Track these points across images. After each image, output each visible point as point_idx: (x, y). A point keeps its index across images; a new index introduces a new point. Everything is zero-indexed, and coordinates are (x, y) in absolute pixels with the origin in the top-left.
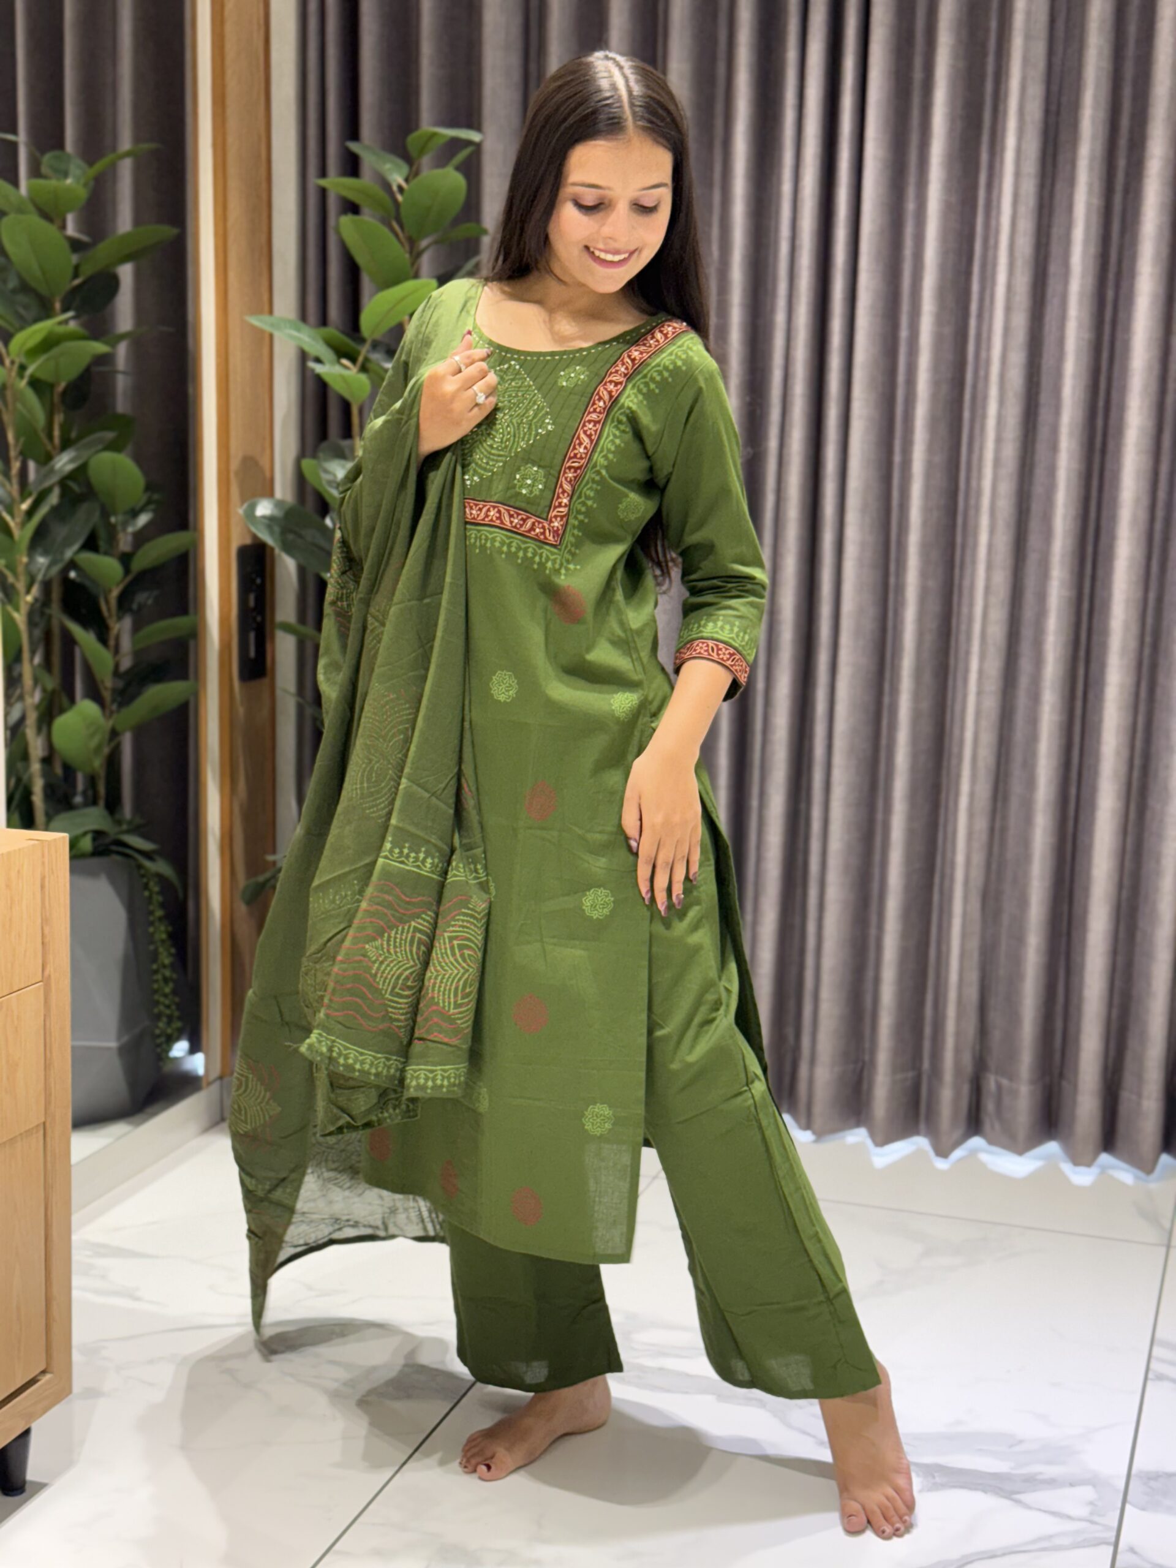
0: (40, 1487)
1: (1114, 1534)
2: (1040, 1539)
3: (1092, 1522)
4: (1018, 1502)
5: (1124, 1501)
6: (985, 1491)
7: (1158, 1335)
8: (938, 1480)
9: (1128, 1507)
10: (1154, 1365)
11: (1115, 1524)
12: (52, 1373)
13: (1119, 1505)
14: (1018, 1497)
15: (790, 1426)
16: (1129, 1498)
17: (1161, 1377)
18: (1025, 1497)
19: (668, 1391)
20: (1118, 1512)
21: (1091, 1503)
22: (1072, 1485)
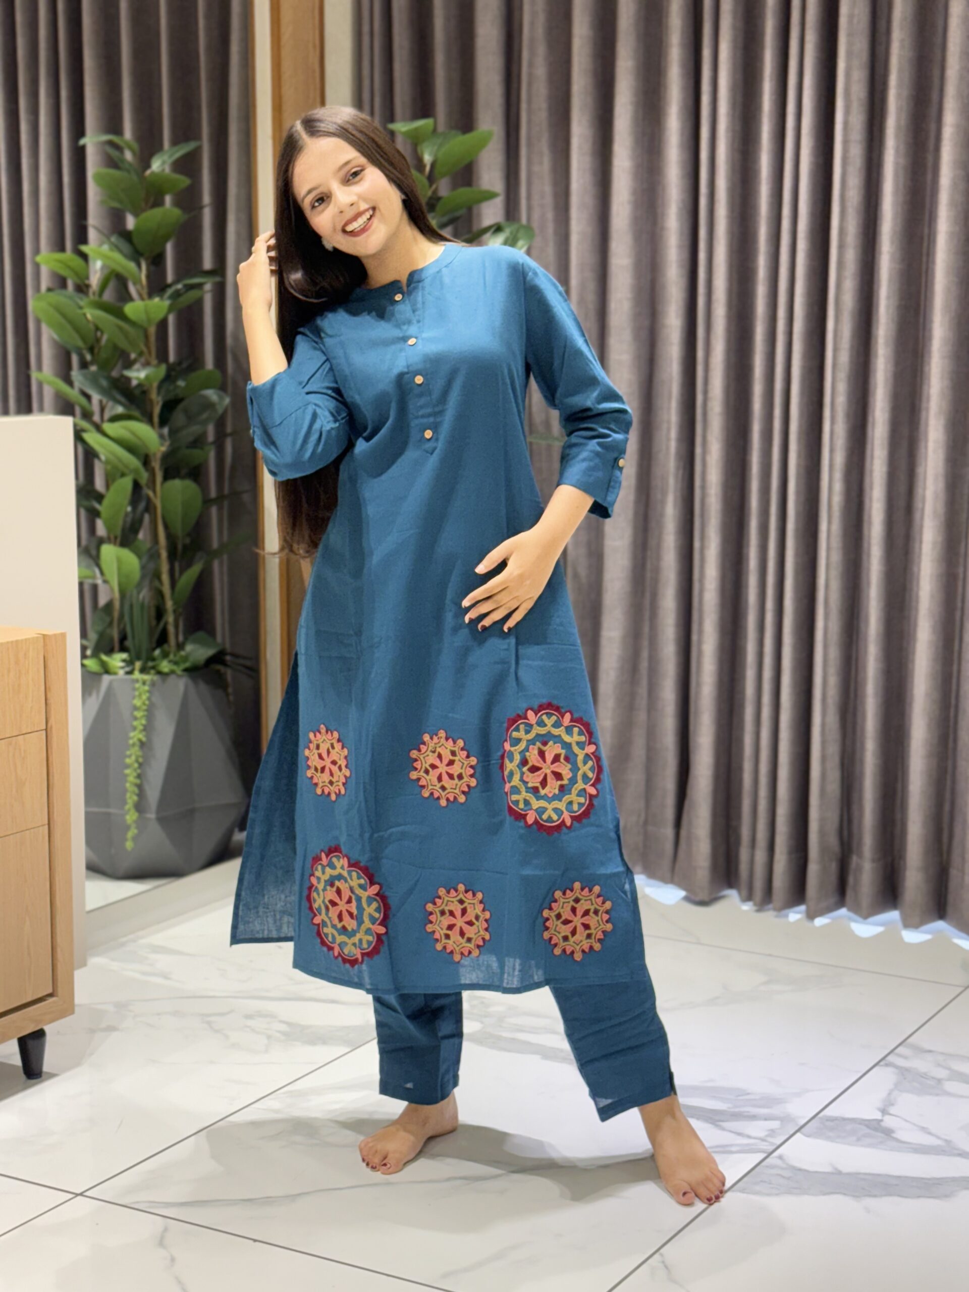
1: (774, 1147)
2: (717, 1147)
3: (763, 1140)
4: (717, 1126)
5: (798, 1131)
7: (910, 1040)
9: (798, 1134)
10: (889, 1060)
11: (779, 1142)
12: (57, 996)
13: (791, 1132)
14: (721, 1123)
16: (803, 1130)
18: (725, 1125)
19: (509, 1051)
20: (787, 1137)
21: (772, 1131)
22: (766, 1119)
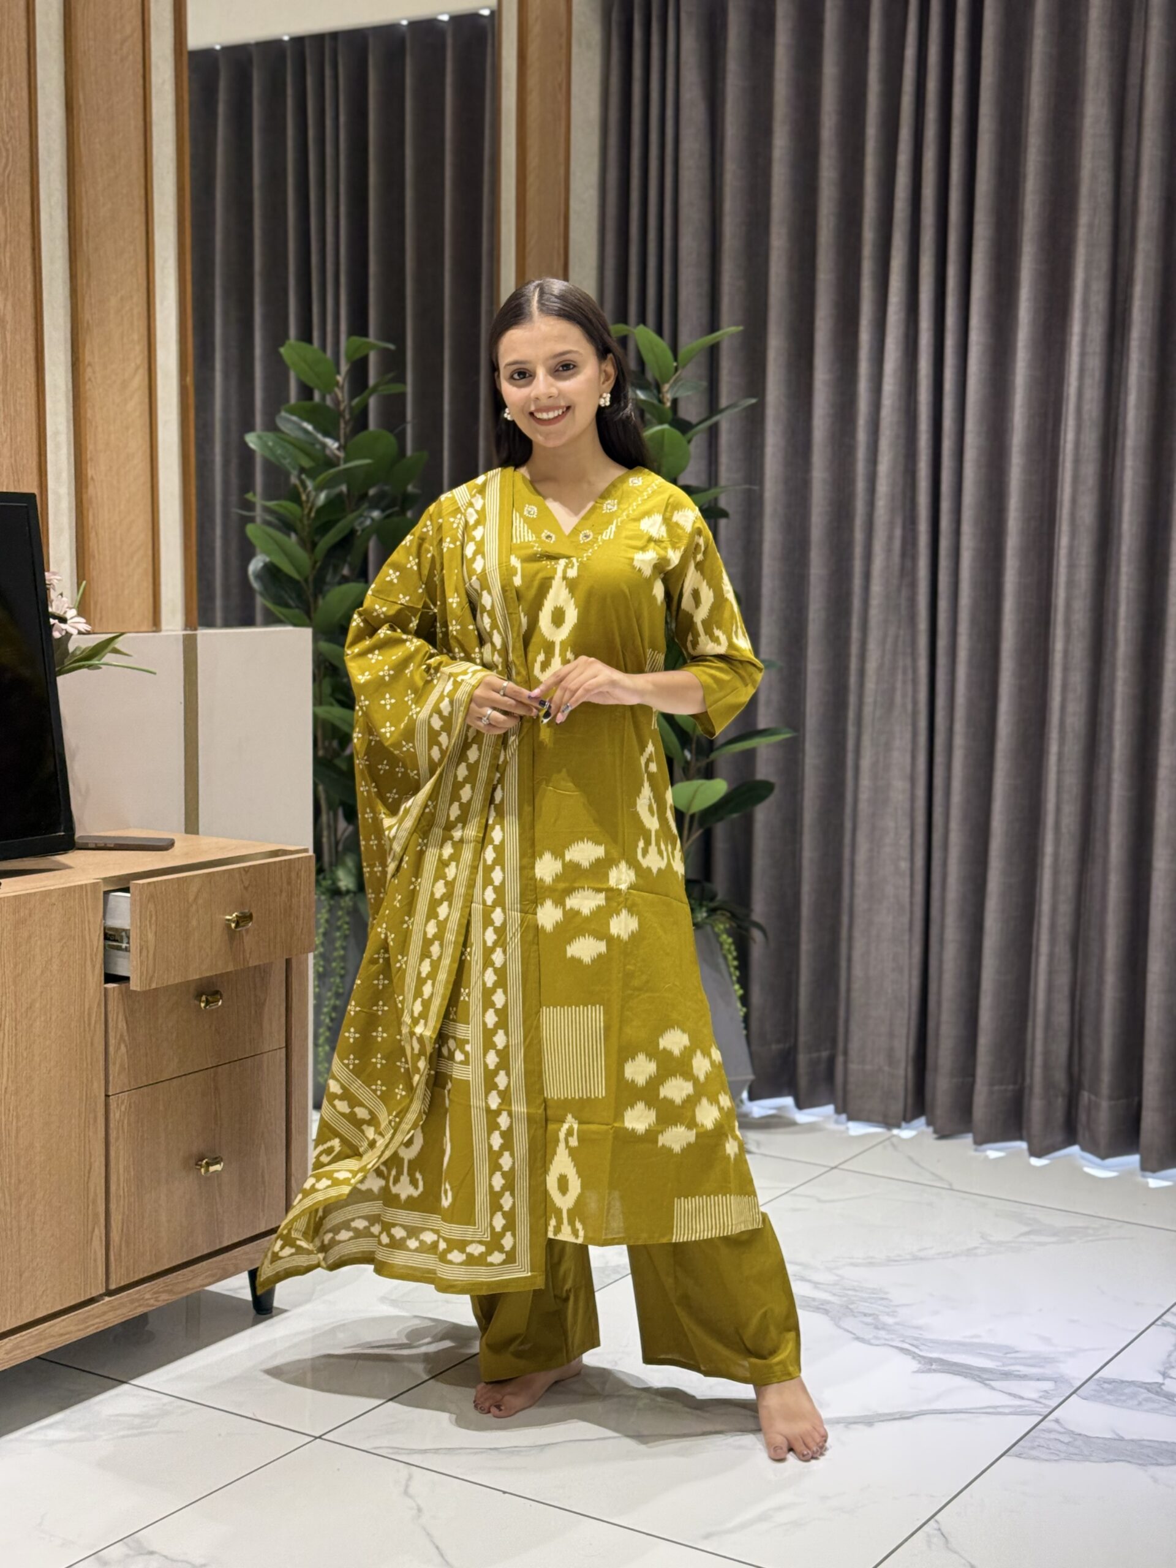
0: (283, 1311)
1: (1050, 1410)
2: (988, 1407)
3: (1037, 1402)
4: (986, 1385)
5: (1074, 1392)
6: (966, 1377)
8: (934, 1367)
9: (1074, 1395)
10: (1168, 1318)
11: (1053, 1405)
13: (1067, 1395)
14: (990, 1382)
15: (840, 1327)
16: (1078, 1392)
17: (1164, 1325)
18: (995, 1383)
20: (1061, 1399)
21: (1046, 1391)
22: (1038, 1380)
